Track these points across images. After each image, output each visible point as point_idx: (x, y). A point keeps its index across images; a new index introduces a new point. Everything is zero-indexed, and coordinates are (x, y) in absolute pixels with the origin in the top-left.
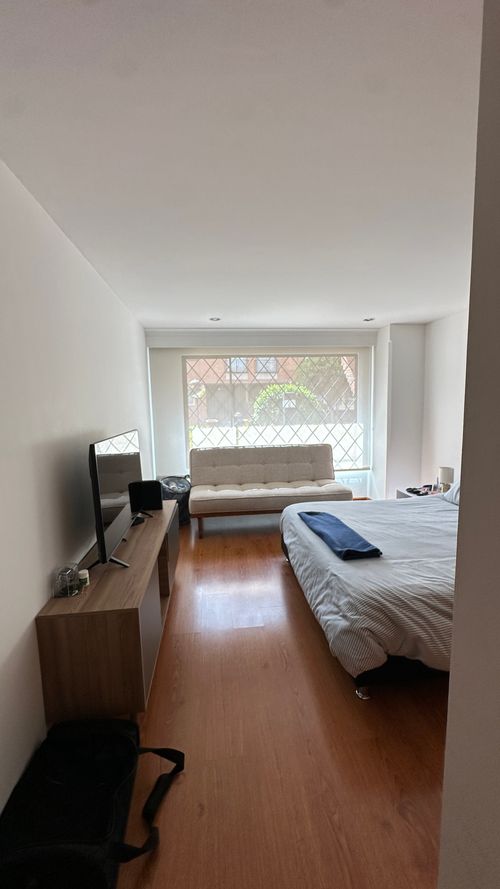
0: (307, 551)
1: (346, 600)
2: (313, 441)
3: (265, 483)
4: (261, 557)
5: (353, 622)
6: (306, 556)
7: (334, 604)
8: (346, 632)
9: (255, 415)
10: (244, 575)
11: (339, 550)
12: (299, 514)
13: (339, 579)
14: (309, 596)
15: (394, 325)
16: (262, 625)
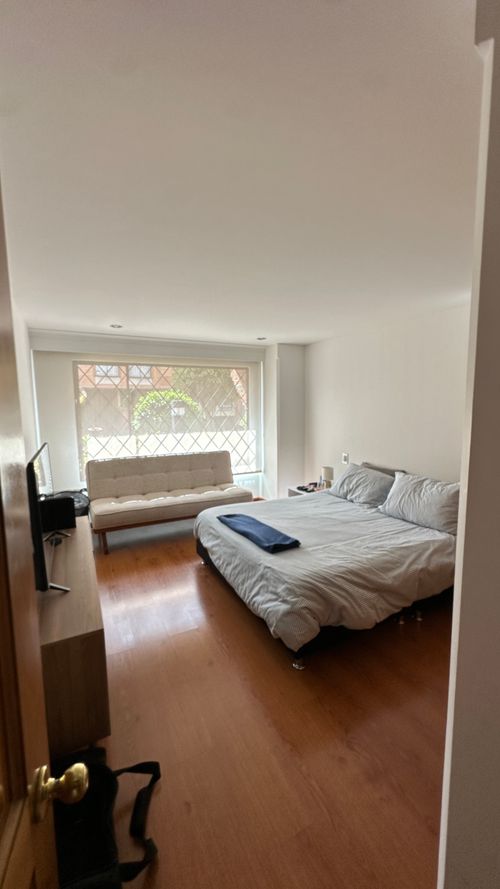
0: (234, 551)
1: (283, 587)
2: (212, 449)
3: (169, 491)
4: (176, 564)
5: (294, 604)
6: (234, 555)
7: (272, 593)
8: (288, 613)
9: (135, 422)
10: (165, 583)
11: (267, 545)
12: (219, 518)
13: (273, 570)
14: (241, 592)
15: (280, 344)
16: (196, 627)
